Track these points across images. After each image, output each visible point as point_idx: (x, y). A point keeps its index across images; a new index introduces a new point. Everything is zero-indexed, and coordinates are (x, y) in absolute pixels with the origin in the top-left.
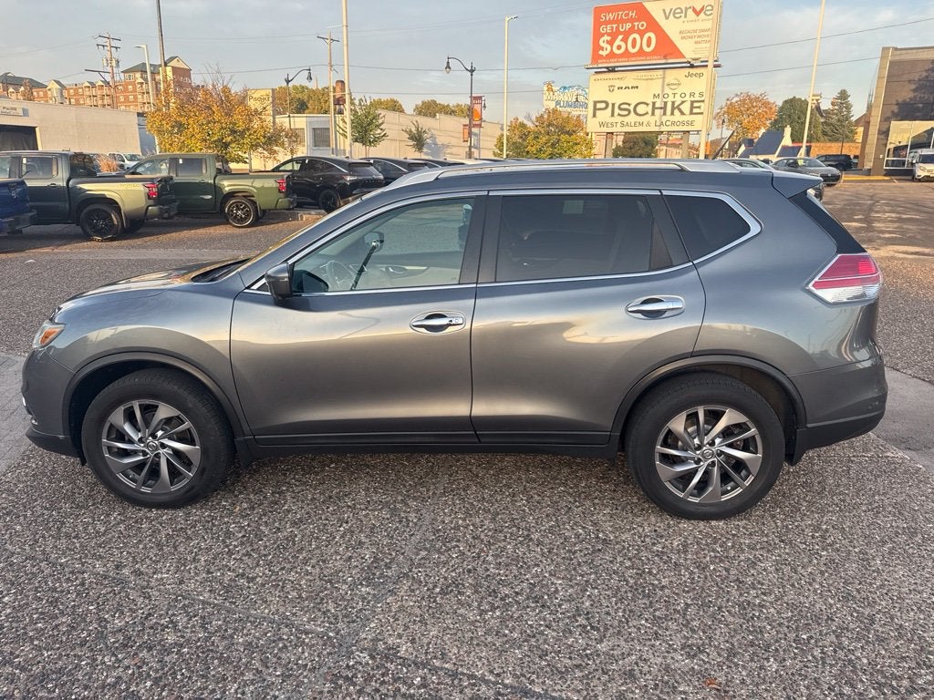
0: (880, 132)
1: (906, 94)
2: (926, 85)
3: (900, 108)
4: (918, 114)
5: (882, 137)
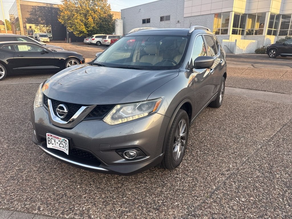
0: (24, 27)
1: (28, 15)
2: (33, 14)
3: (27, 20)
4: (33, 22)
5: (25, 29)
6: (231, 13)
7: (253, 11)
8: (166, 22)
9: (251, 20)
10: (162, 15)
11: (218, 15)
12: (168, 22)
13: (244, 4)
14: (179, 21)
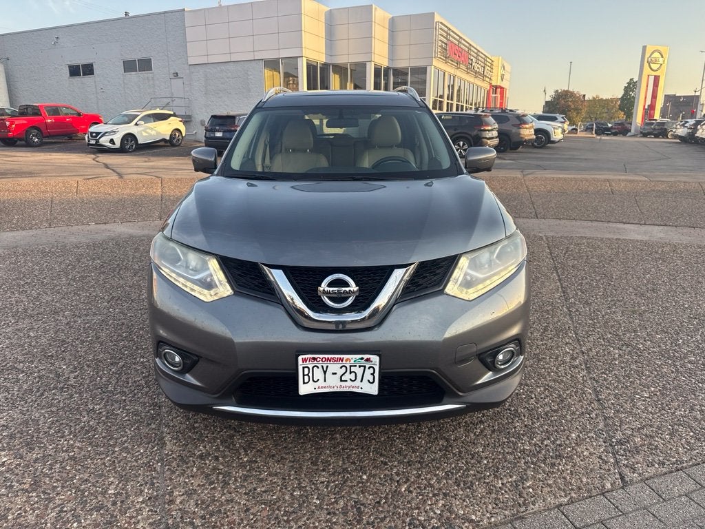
6: (299, 59)
7: (341, 60)
8: (142, 76)
9: (337, 77)
10: (128, 57)
11: (272, 64)
12: (146, 75)
13: (321, 45)
14: (177, 74)
